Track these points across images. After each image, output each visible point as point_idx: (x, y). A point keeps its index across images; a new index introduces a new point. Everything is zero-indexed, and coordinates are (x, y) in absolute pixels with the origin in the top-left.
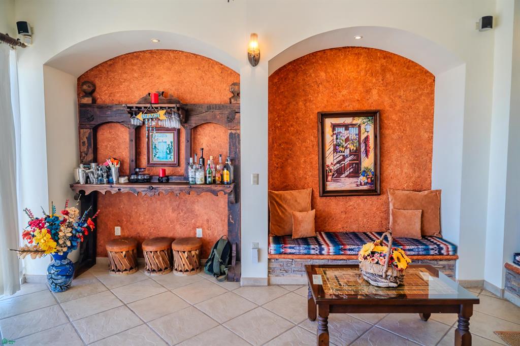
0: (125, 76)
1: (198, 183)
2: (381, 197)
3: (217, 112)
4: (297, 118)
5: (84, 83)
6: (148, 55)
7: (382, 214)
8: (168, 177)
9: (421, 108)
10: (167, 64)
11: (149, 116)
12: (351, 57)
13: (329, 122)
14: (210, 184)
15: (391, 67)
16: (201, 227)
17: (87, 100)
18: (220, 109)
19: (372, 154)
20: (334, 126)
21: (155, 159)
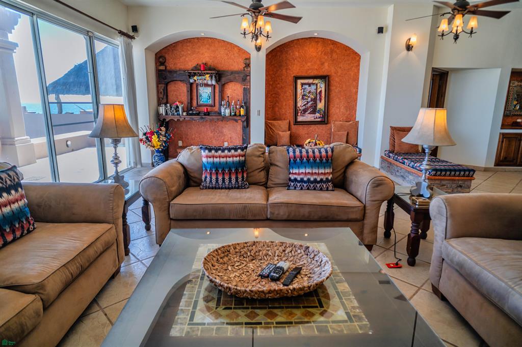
0: (183, 53)
1: (227, 115)
2: (327, 125)
3: (237, 75)
4: (282, 79)
5: (161, 57)
6: (196, 40)
7: (328, 135)
8: (209, 112)
9: (352, 74)
10: (207, 46)
11: (200, 77)
12: (313, 44)
13: (299, 82)
14: (233, 116)
15: (336, 49)
16: (227, 141)
17: (162, 68)
18: (238, 73)
19: (323, 101)
20: (302, 84)
21: (201, 102)
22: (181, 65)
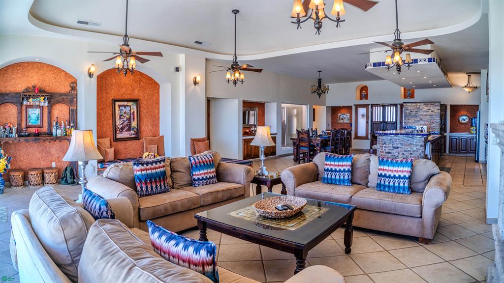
2: (140, 140)
3: (65, 97)
4: (102, 102)
6: (26, 64)
10: (36, 70)
16: (55, 161)
18: (66, 96)
19: (136, 120)
20: (120, 106)
21: (30, 124)
22: (10, 88)
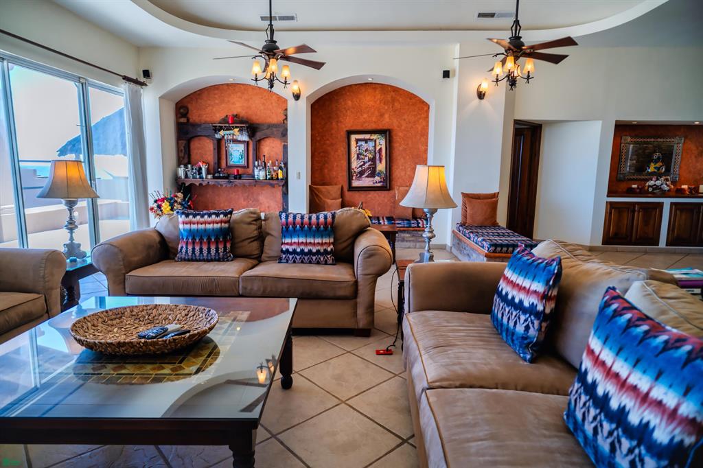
0: (209, 102)
1: (261, 178)
2: (391, 191)
3: (274, 129)
4: (332, 134)
5: (181, 108)
6: (225, 87)
7: (391, 204)
8: (240, 175)
9: (420, 128)
10: (239, 94)
11: (228, 132)
12: (370, 91)
13: (353, 137)
14: (269, 179)
15: (398, 98)
17: (183, 120)
18: (277, 127)
19: (384, 161)
20: (357, 141)
21: (231, 163)
22: (206, 117)
